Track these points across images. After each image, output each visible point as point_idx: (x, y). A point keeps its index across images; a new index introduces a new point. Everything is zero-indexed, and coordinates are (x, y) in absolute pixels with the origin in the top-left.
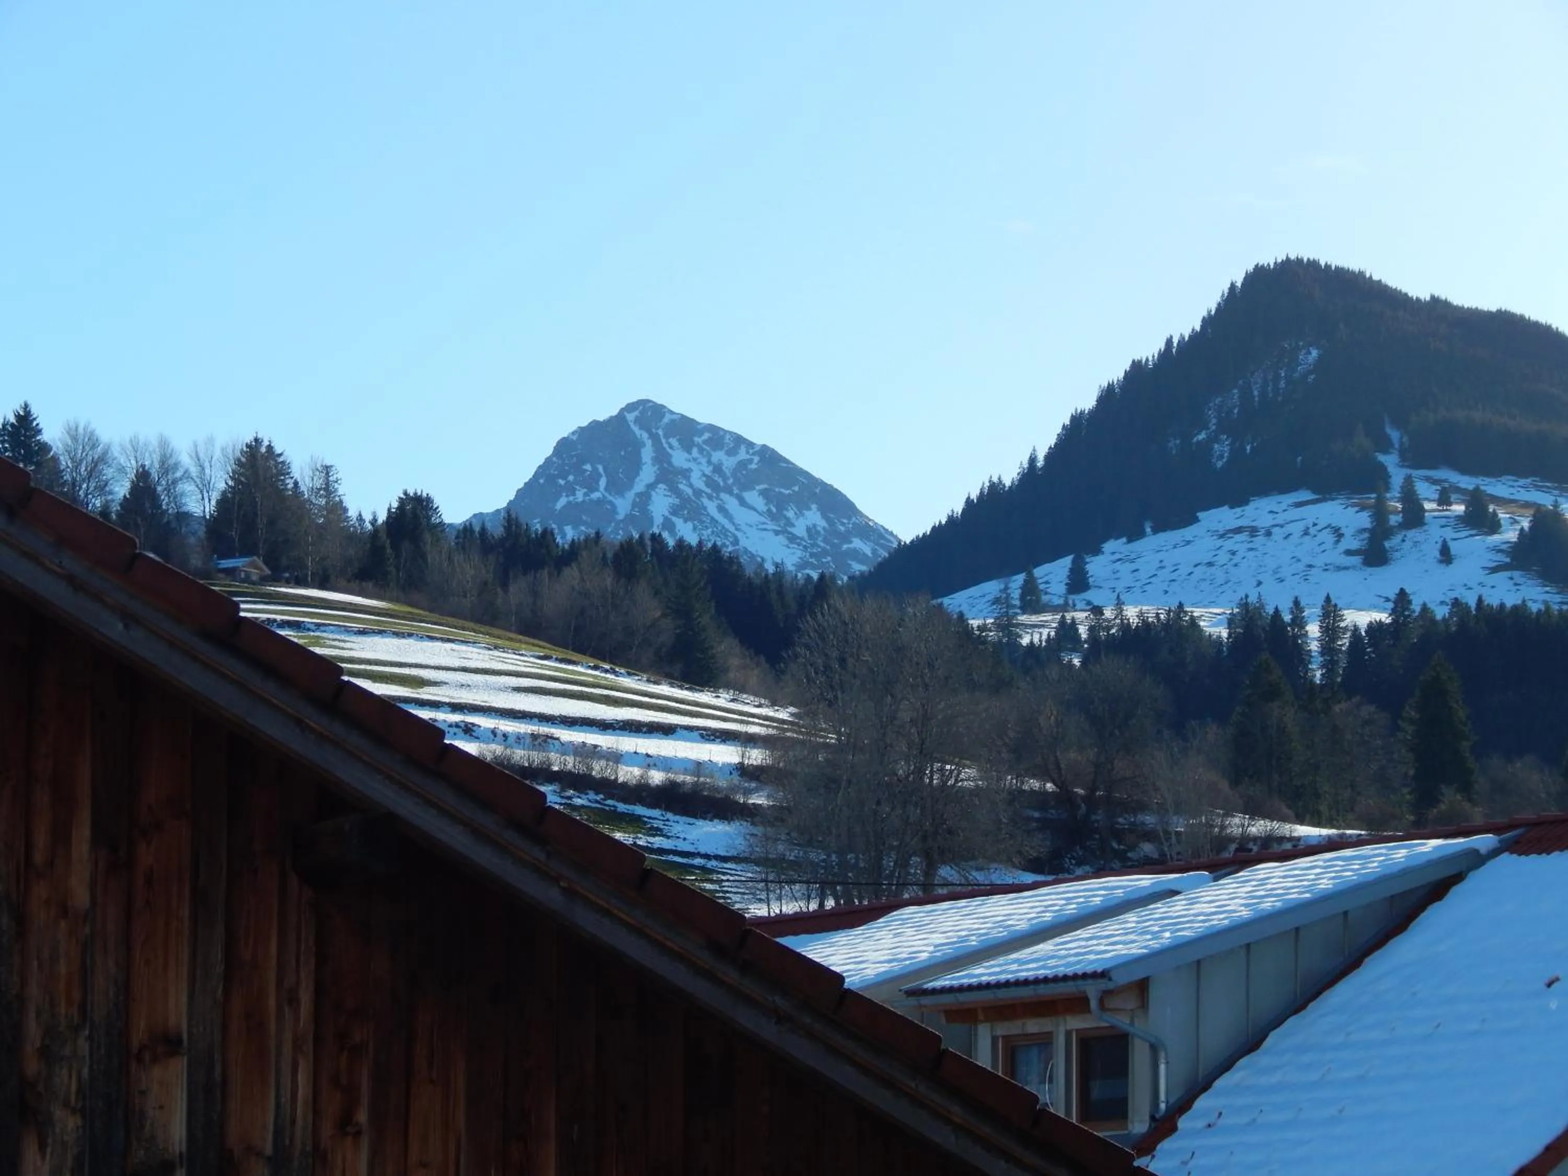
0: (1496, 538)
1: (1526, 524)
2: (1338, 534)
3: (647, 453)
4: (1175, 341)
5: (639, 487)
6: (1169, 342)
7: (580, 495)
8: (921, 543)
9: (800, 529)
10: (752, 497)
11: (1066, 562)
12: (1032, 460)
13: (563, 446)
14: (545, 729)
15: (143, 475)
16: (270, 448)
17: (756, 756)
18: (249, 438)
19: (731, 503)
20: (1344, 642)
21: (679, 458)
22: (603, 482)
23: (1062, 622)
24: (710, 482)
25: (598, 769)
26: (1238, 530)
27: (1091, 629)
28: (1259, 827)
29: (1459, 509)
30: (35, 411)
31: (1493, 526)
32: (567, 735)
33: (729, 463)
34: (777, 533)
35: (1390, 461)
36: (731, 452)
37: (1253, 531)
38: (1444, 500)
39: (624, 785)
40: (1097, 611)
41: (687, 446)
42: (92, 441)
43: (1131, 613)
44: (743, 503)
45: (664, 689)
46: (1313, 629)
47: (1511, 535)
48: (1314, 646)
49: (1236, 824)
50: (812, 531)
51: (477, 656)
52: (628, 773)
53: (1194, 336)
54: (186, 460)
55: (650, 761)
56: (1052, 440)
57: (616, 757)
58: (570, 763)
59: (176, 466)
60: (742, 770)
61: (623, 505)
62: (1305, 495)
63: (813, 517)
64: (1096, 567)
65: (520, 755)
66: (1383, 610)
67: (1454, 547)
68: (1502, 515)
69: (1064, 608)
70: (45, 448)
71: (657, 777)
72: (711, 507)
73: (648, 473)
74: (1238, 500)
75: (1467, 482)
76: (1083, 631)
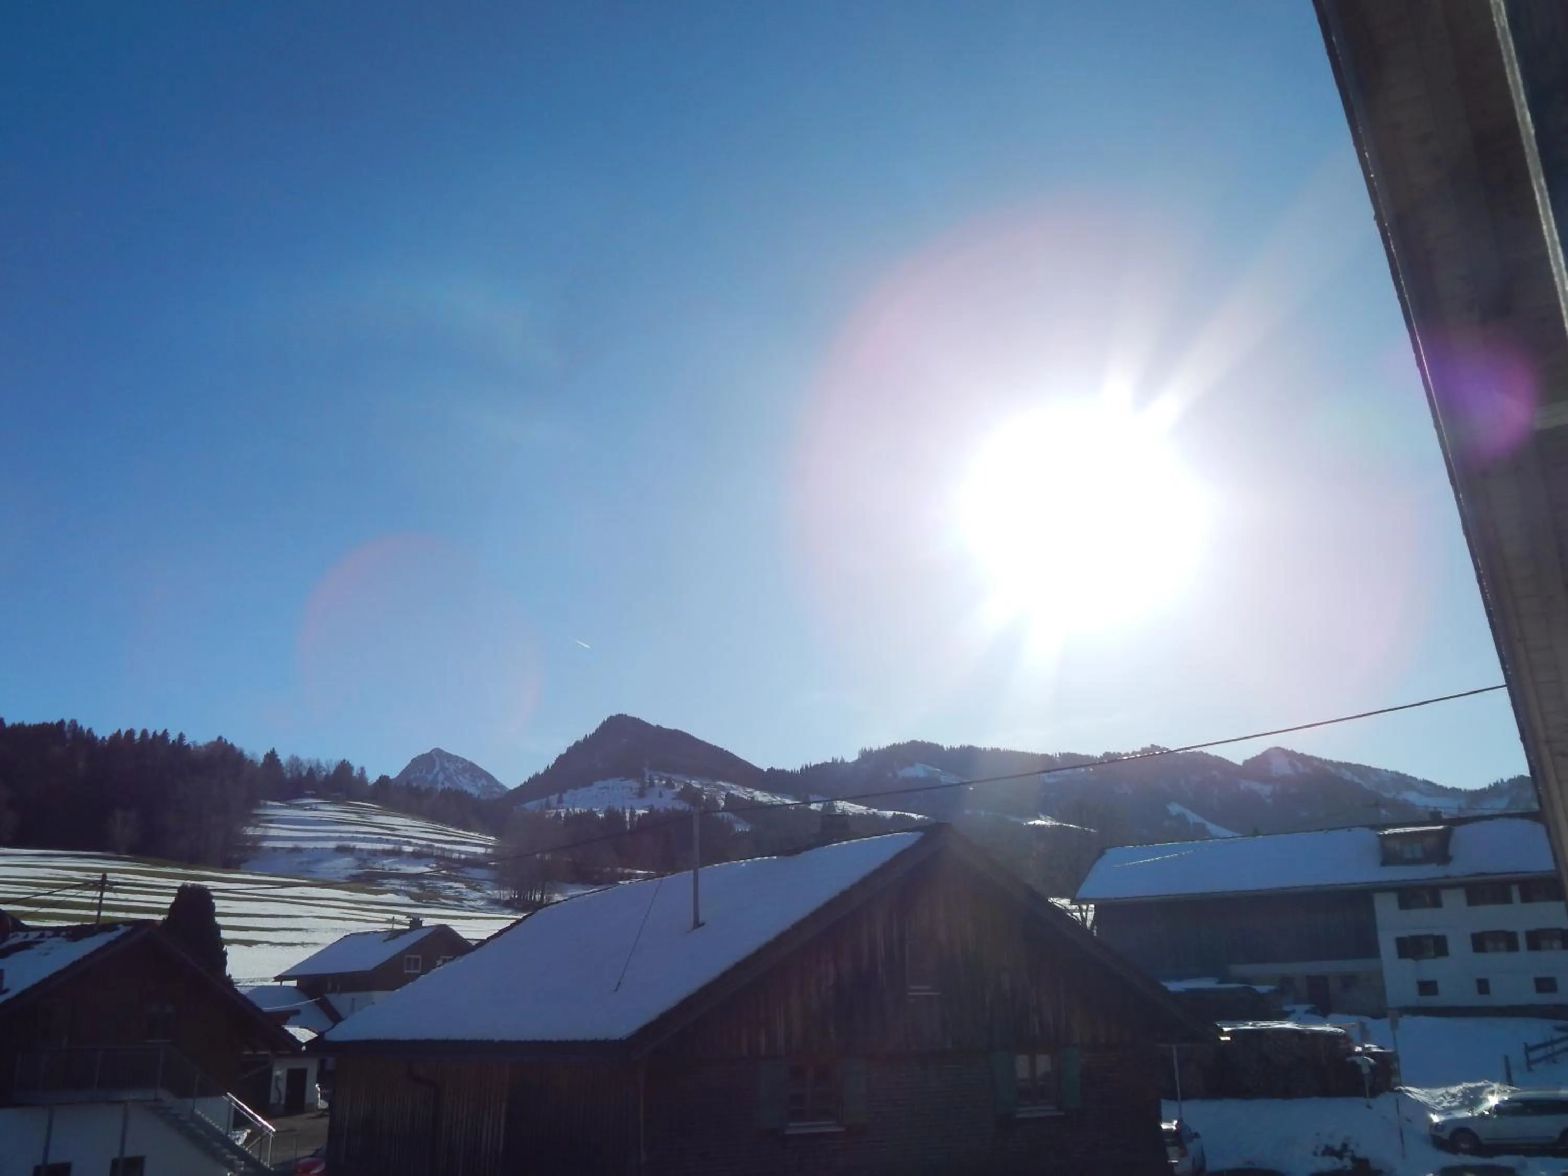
0: (675, 790)
1: (682, 787)
2: (631, 789)
3: (437, 763)
4: (588, 736)
5: (435, 772)
6: (586, 736)
7: (418, 774)
8: (516, 790)
9: (480, 785)
10: (467, 776)
11: (557, 796)
12: (548, 767)
13: (414, 761)
14: (430, 843)
15: (311, 769)
16: (348, 763)
17: (490, 851)
18: (342, 760)
19: (461, 778)
20: (636, 819)
21: (447, 765)
22: (424, 771)
23: (557, 812)
24: (454, 771)
25: (446, 854)
26: (605, 787)
27: (566, 814)
28: (627, 871)
29: (664, 782)
30: (276, 749)
31: (673, 787)
32: (436, 845)
33: (460, 766)
34: (473, 786)
35: (646, 770)
36: (462, 763)
37: (608, 788)
38: (660, 780)
39: (454, 859)
40: (568, 809)
41: (448, 761)
42: (297, 759)
43: (577, 810)
44: (464, 778)
45: (461, 831)
46: (628, 815)
47: (678, 790)
48: (628, 819)
49: (619, 870)
50: (483, 785)
51: (409, 822)
52: (455, 855)
53: (593, 734)
54: (324, 765)
55: (460, 852)
56: (553, 762)
57: (452, 851)
58: (439, 852)
59: (322, 767)
60: (485, 854)
61: (430, 777)
62: (623, 778)
63: (484, 782)
64: (566, 797)
65: (425, 850)
66: (646, 810)
67: (663, 793)
68: (676, 784)
69: (557, 808)
70: (278, 761)
71: (463, 856)
72: (455, 778)
73: (437, 769)
74: (605, 779)
75: (666, 775)
76: (563, 815)
